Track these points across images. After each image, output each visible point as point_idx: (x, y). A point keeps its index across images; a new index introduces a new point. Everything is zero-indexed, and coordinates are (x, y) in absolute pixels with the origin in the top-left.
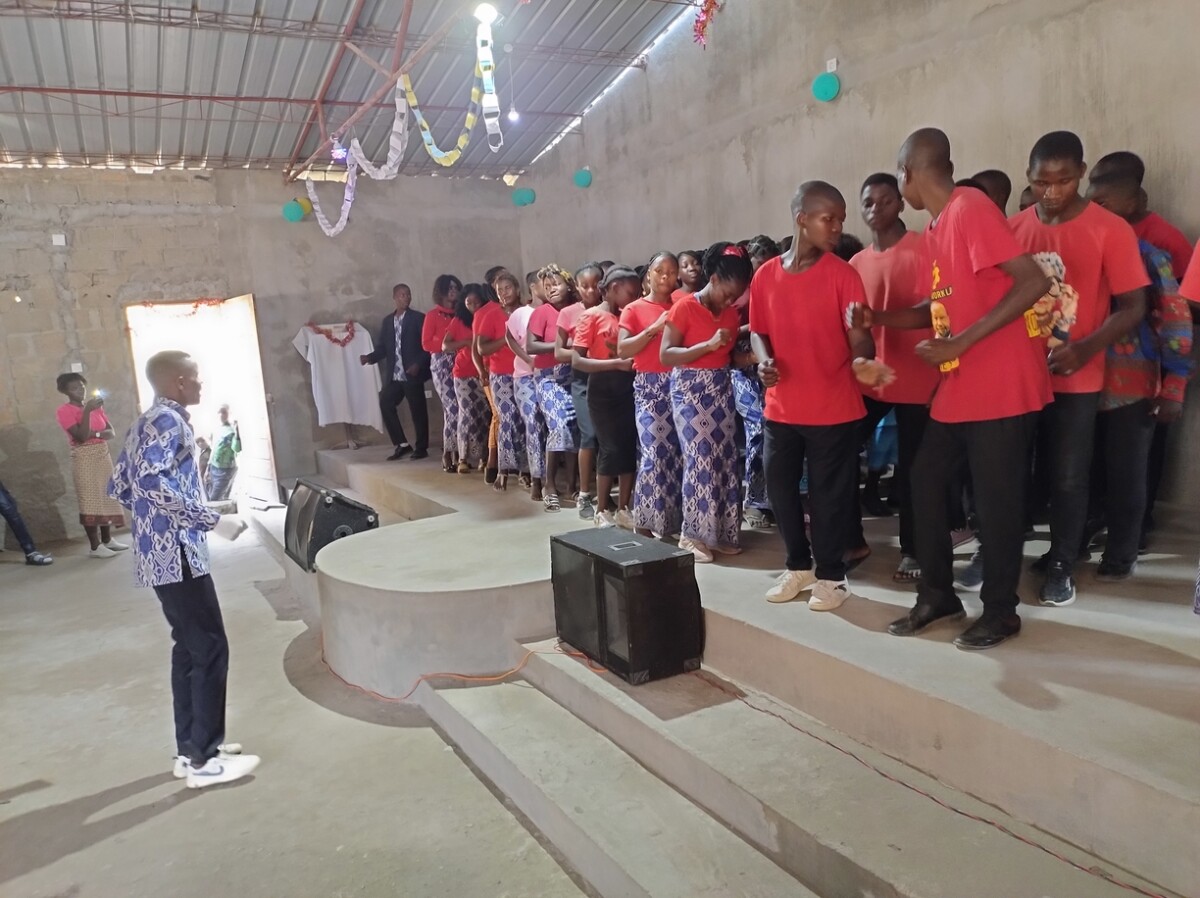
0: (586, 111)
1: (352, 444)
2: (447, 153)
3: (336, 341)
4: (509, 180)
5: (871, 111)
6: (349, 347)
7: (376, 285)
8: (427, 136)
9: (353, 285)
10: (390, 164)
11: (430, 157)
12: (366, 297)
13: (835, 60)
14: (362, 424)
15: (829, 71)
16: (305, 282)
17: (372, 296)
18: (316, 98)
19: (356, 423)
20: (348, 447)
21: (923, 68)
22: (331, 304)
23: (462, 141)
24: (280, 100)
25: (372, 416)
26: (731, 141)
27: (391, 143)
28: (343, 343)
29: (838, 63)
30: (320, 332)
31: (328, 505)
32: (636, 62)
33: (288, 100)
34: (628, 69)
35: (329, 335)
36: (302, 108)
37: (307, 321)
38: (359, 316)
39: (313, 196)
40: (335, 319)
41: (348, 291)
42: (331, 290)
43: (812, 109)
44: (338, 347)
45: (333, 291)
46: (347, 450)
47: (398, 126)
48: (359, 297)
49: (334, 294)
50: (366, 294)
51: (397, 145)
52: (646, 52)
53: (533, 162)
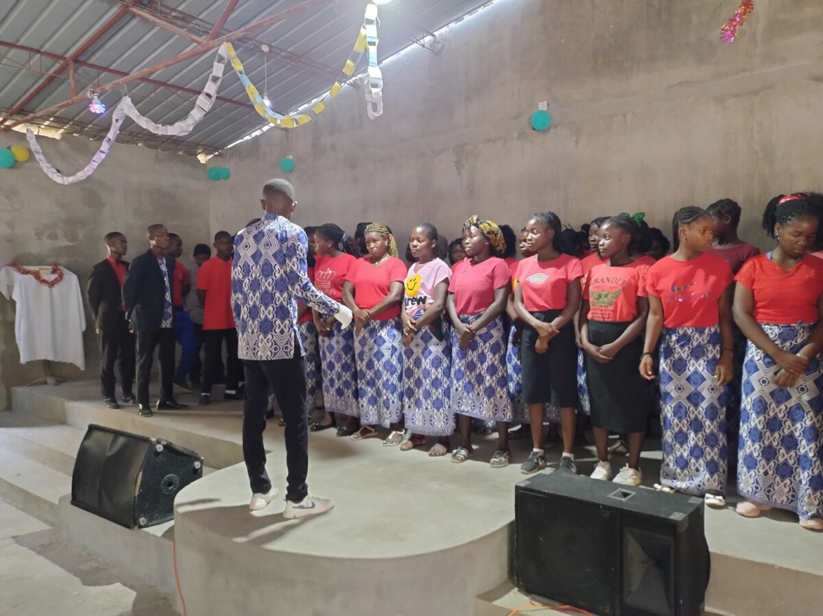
1: (50, 380)
3: (44, 281)
4: (202, 158)
5: (577, 142)
6: (56, 288)
7: (81, 234)
9: (59, 232)
10: (189, 120)
12: (70, 244)
13: (546, 102)
14: (63, 361)
15: (540, 110)
16: (11, 225)
17: (75, 243)
18: (68, 55)
19: (58, 360)
20: (45, 383)
21: (625, 116)
22: (35, 247)
24: (31, 50)
25: (74, 353)
26: (443, 151)
28: (52, 284)
29: (549, 105)
30: (27, 272)
31: (157, 454)
33: (38, 51)
35: (37, 276)
37: (10, 261)
38: (63, 260)
39: (34, 146)
40: (40, 261)
41: (53, 237)
42: (36, 235)
43: (522, 136)
44: (45, 288)
45: (39, 235)
46: (44, 386)
48: (63, 242)
49: (40, 239)
50: (71, 241)
51: (205, 105)
53: (228, 147)
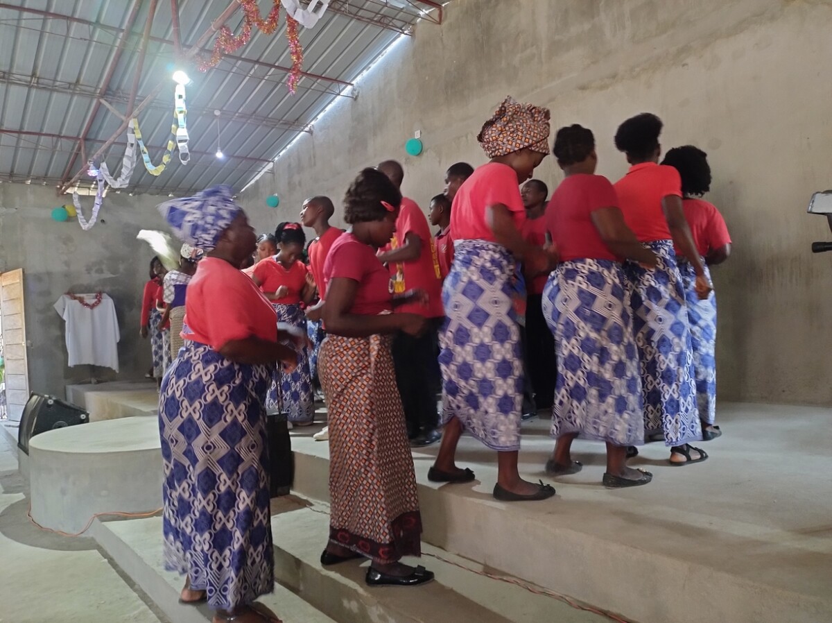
0: (276, 159)
1: (93, 380)
2: (157, 168)
3: (87, 305)
6: (96, 310)
7: (122, 267)
8: (146, 157)
9: (104, 267)
10: (123, 177)
11: (146, 169)
12: (114, 276)
13: (419, 131)
14: (103, 365)
15: (416, 138)
16: (67, 264)
17: (117, 275)
18: (81, 137)
19: (98, 364)
20: (90, 383)
21: (467, 137)
22: (86, 280)
23: (166, 159)
24: (53, 135)
25: (110, 360)
27: (124, 163)
28: (92, 307)
29: (421, 133)
30: (75, 298)
31: (49, 406)
32: (307, 129)
33: (59, 136)
34: (302, 133)
35: (81, 300)
36: (71, 143)
37: (67, 291)
38: (108, 289)
39: (77, 203)
40: (88, 290)
41: (100, 271)
42: (87, 270)
43: (408, 160)
44: (88, 310)
45: (89, 270)
46: (90, 385)
47: (129, 151)
48: (107, 275)
49: (89, 273)
50: (113, 274)
51: (127, 165)
52: (313, 123)
53: (242, 190)
